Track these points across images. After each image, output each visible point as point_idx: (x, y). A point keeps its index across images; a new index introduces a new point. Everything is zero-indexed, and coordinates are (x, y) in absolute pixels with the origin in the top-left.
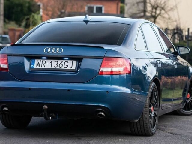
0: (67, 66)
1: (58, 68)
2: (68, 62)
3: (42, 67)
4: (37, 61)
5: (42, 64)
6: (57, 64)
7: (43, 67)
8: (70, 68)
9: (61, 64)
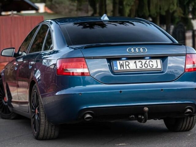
0: (153, 65)
1: (144, 68)
2: (152, 62)
3: (126, 68)
4: (119, 62)
5: (126, 65)
6: (141, 64)
7: (128, 68)
8: (156, 67)
9: (145, 63)
